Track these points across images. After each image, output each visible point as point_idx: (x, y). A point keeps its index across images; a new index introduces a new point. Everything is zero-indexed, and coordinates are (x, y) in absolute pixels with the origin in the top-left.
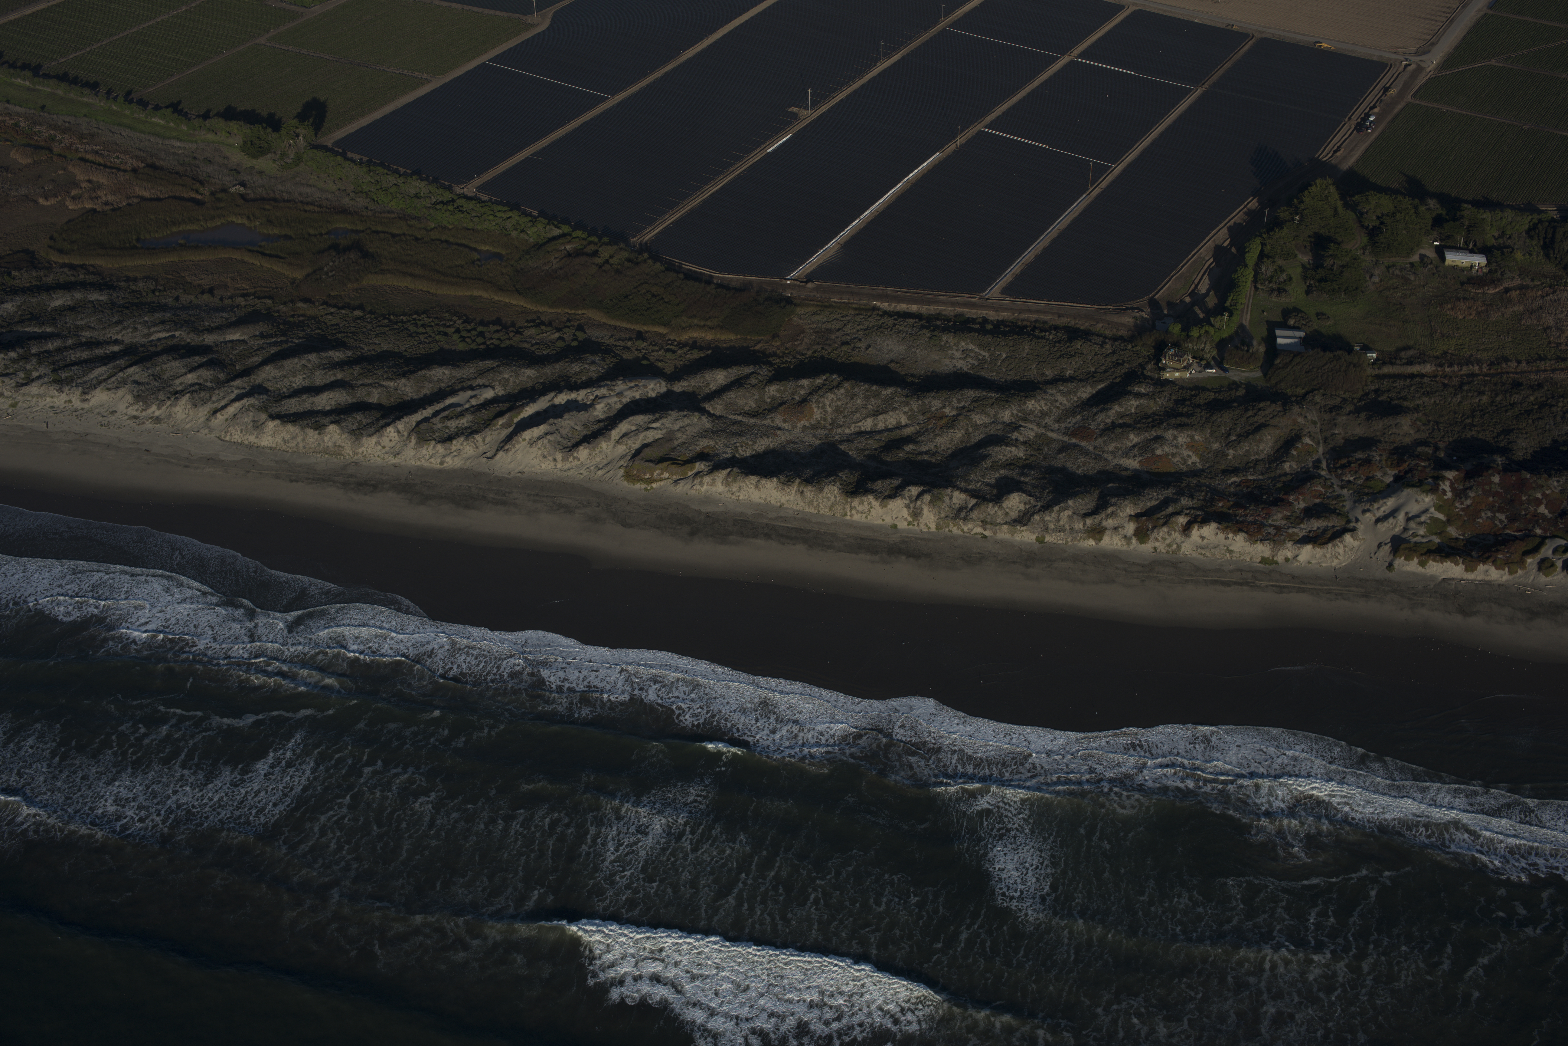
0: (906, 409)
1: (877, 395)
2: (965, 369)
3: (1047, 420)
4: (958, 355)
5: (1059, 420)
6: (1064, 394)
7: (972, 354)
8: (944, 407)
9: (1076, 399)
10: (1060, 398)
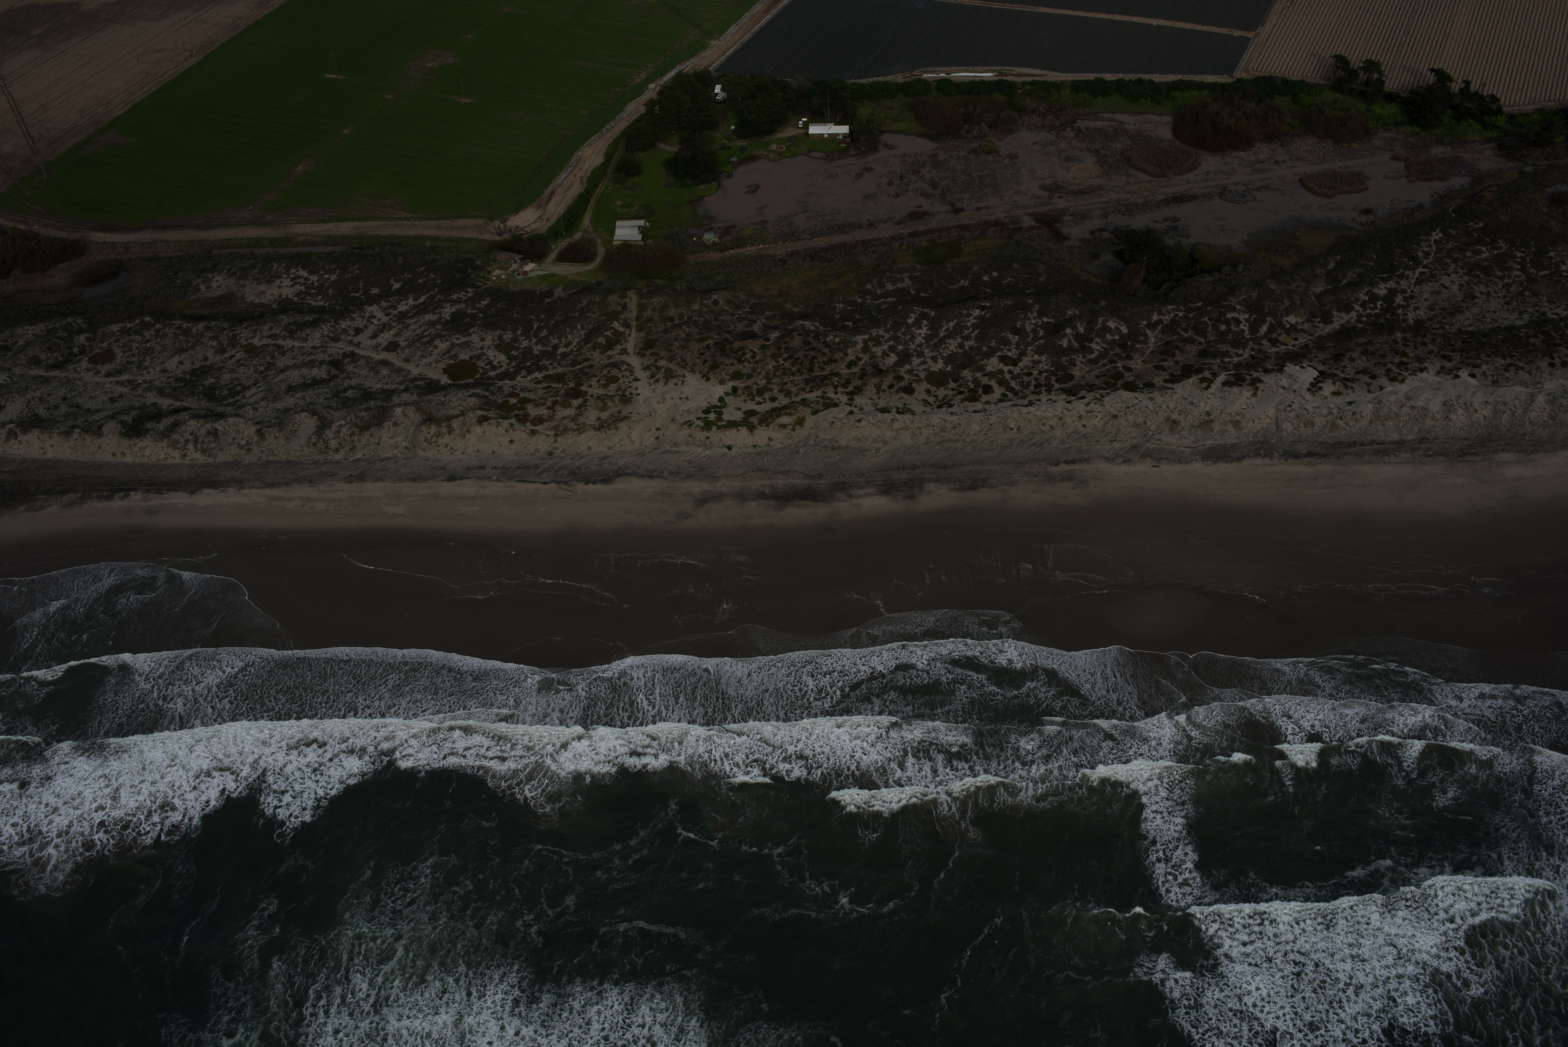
0: (215, 343)
1: (186, 333)
2: (290, 297)
3: (360, 338)
4: (287, 282)
5: (374, 336)
6: (383, 310)
7: (302, 281)
8: (254, 337)
9: (396, 312)
10: (379, 315)
